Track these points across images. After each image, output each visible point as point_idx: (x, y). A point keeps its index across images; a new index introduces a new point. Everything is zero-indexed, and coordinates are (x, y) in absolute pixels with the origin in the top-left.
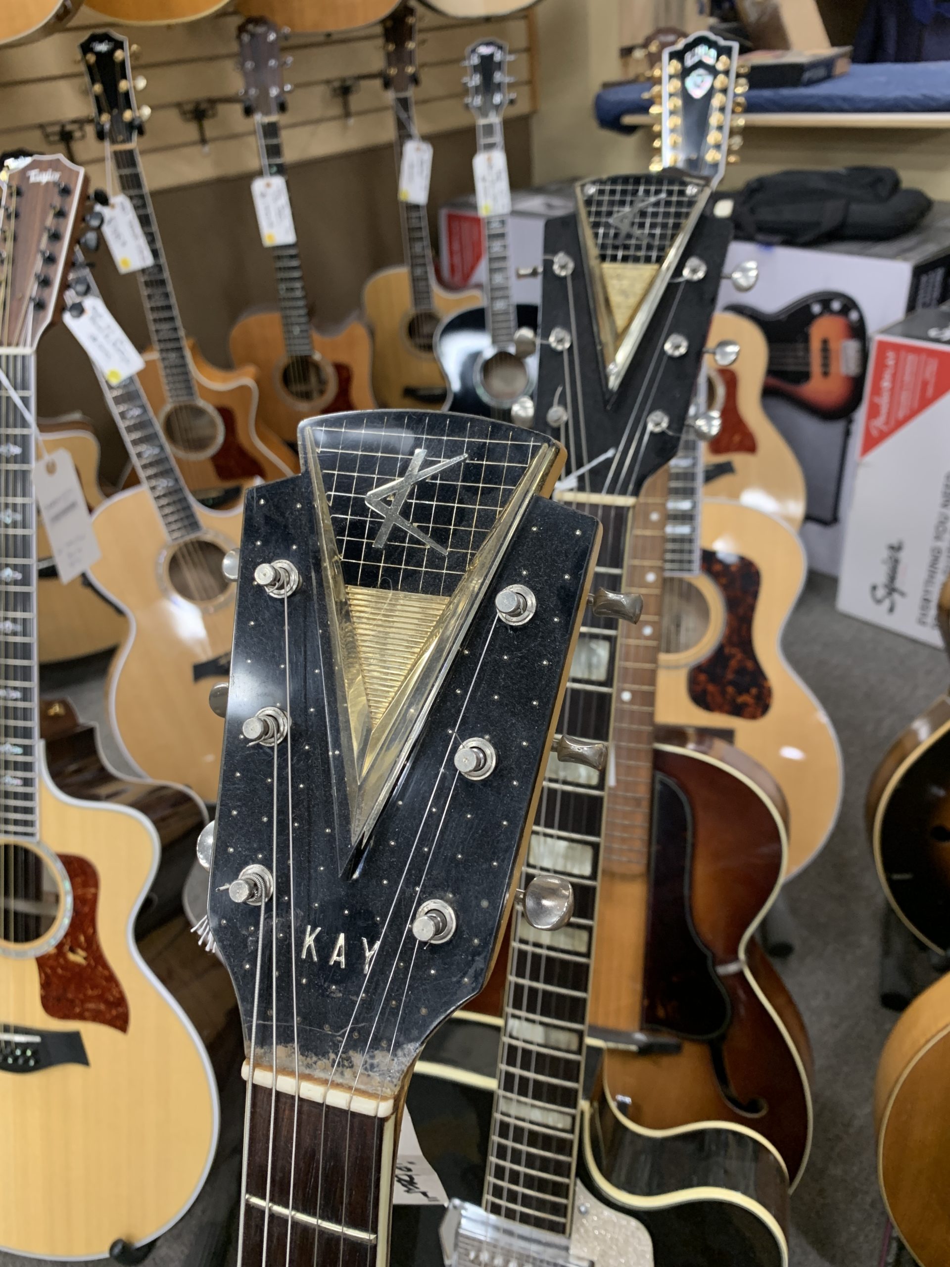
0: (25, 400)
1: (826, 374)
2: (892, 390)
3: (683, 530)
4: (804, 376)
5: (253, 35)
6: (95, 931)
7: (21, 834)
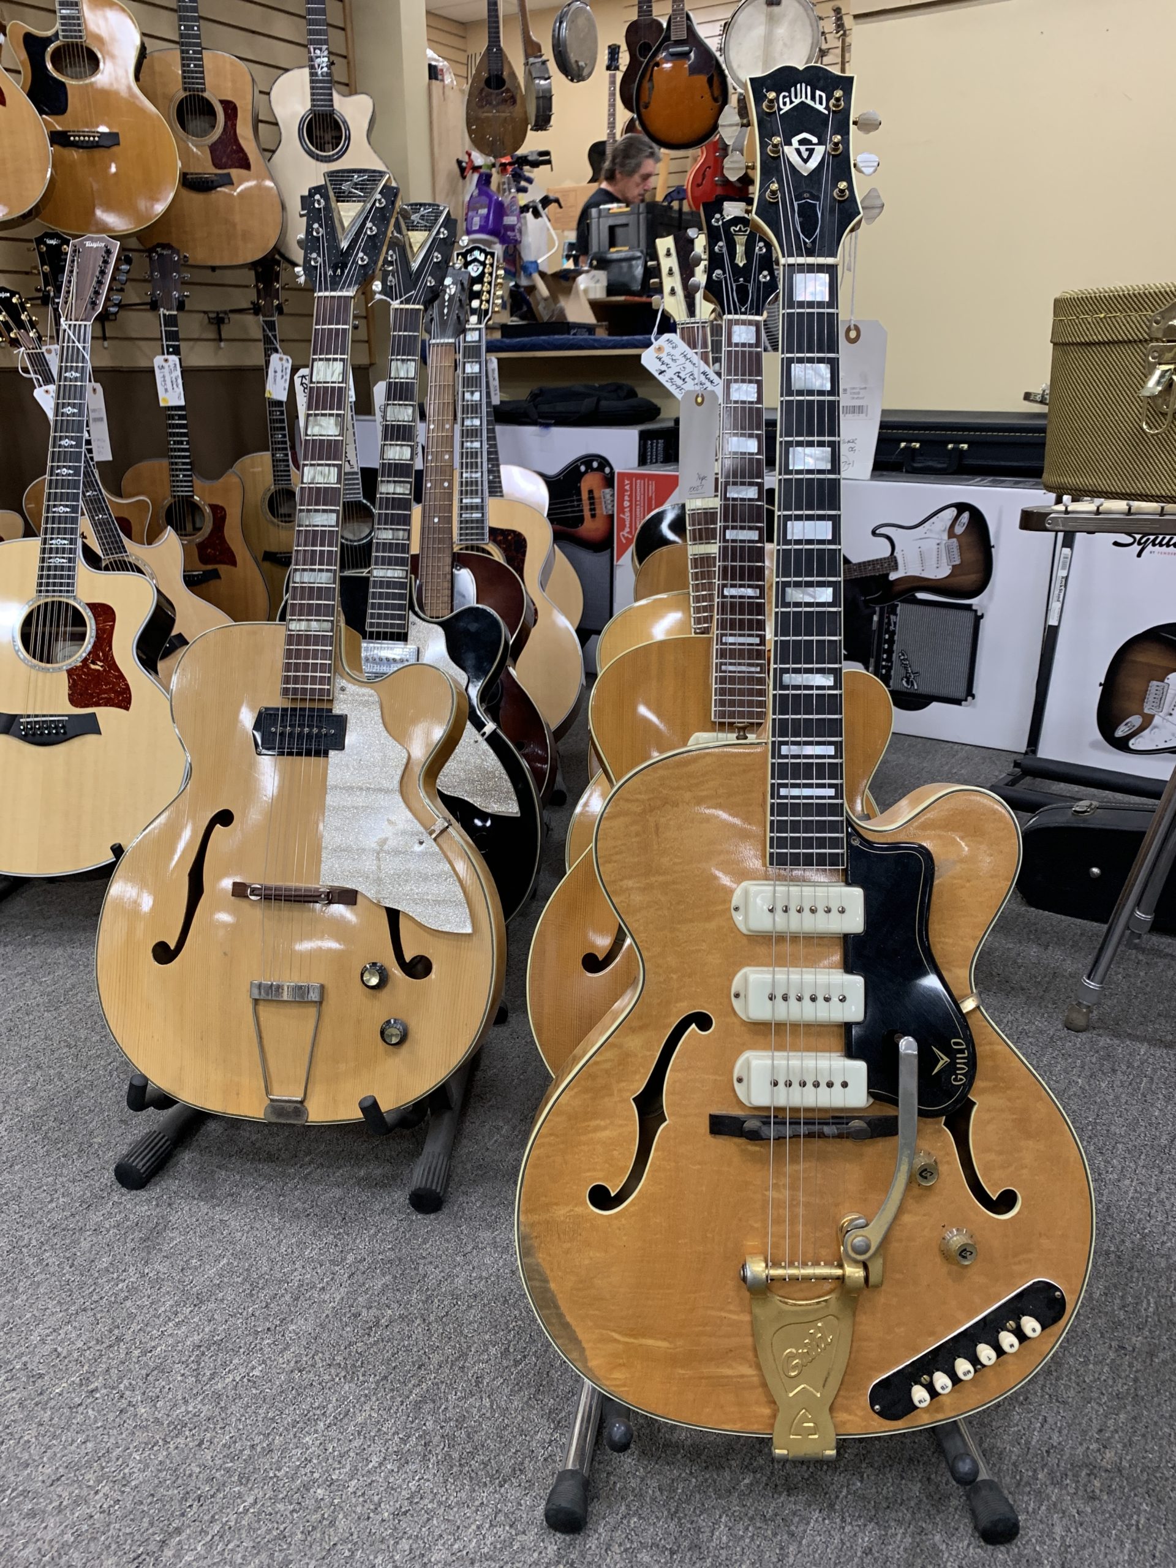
1: (593, 516)
2: (631, 506)
3: (477, 515)
4: (581, 520)
5: (160, 255)
6: (111, 649)
7: (61, 591)
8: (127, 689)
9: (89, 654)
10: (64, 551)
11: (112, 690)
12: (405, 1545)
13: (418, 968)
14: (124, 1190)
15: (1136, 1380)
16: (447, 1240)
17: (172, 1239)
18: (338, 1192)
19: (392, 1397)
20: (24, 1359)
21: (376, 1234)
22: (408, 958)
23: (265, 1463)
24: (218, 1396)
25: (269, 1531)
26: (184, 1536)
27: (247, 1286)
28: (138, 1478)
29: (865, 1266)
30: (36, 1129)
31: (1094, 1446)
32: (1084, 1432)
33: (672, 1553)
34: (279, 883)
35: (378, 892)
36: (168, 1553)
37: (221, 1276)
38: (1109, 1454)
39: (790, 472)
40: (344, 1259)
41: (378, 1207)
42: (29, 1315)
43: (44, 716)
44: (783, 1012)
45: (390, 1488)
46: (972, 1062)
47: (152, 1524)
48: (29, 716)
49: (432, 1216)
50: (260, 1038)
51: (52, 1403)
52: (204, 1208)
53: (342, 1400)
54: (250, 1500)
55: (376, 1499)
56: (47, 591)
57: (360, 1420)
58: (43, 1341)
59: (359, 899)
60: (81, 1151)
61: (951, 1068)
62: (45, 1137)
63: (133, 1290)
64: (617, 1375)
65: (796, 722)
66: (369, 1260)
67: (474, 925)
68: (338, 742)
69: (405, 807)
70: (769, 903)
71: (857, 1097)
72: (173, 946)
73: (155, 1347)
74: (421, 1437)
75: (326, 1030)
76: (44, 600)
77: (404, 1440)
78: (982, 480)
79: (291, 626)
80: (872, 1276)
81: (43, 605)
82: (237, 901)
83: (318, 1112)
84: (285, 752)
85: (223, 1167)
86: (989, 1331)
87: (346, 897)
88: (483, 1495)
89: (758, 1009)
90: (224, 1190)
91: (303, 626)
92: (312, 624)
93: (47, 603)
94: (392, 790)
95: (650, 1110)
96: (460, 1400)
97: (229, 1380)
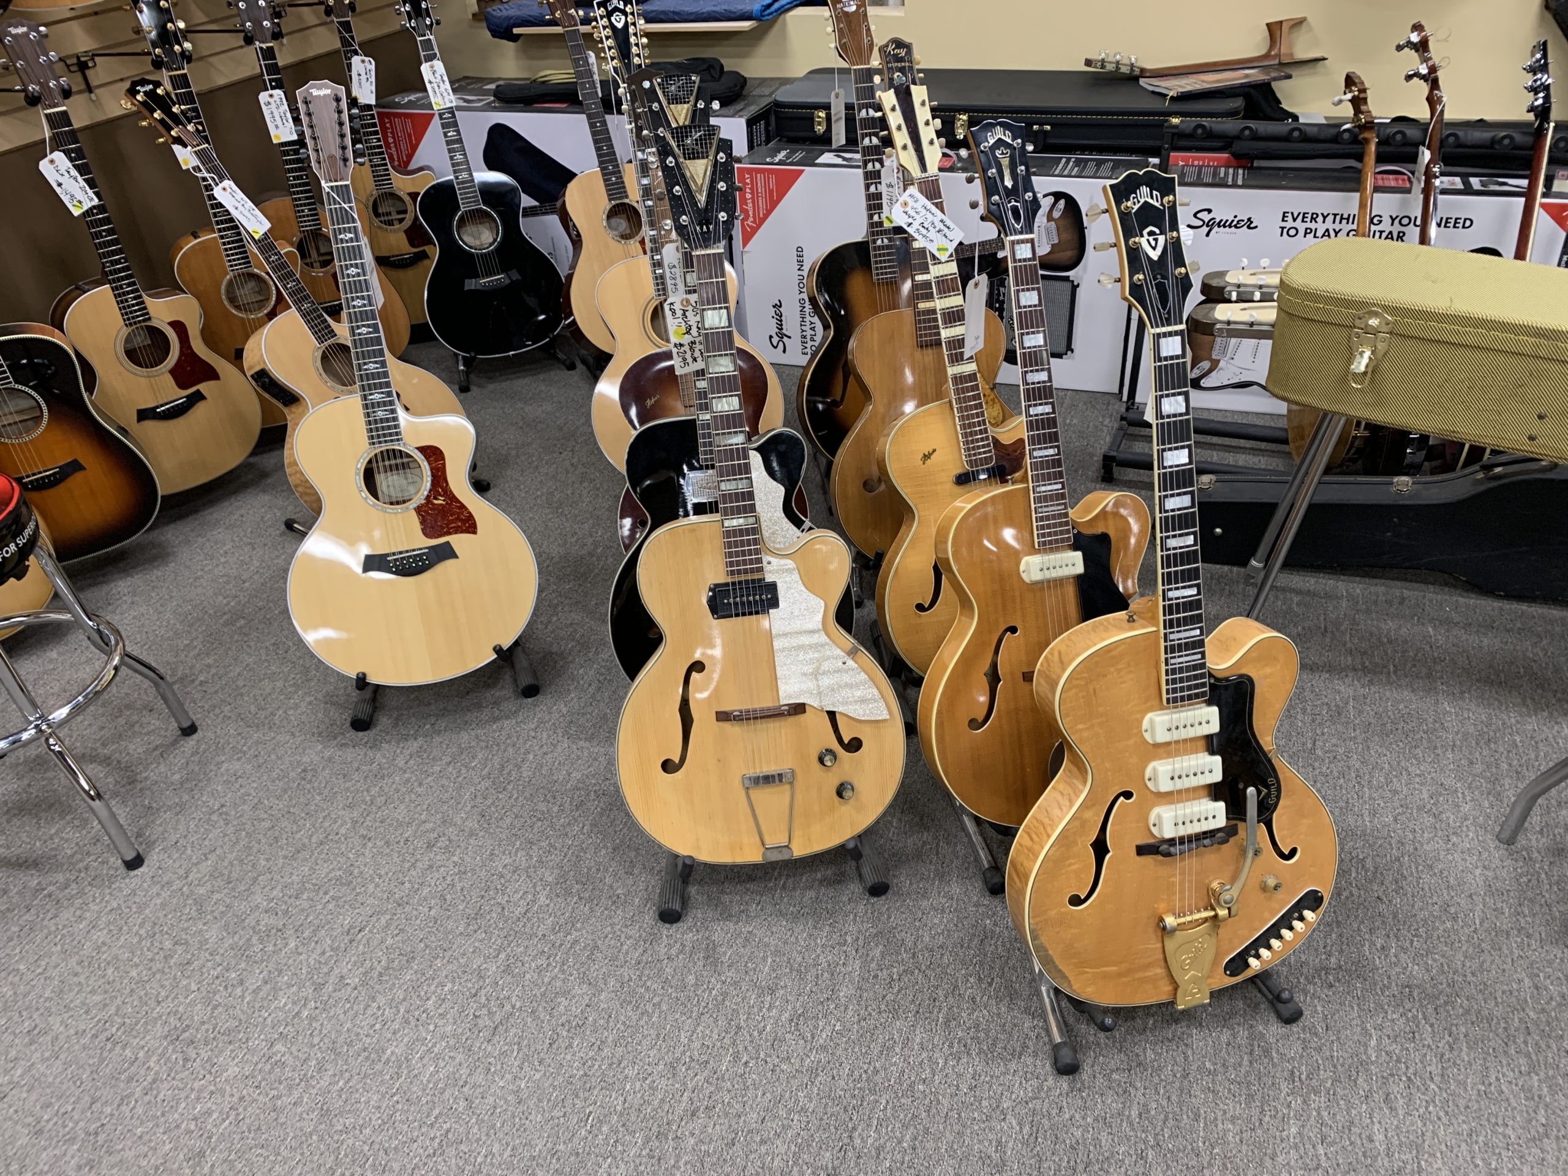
0: (351, 208)
2: (752, 198)
6: (447, 484)
7: (392, 441)
8: (471, 517)
9: (430, 491)
10: (385, 404)
11: (458, 519)
12: (985, 1103)
13: (855, 745)
14: (667, 925)
15: (1335, 912)
16: (903, 913)
17: (725, 953)
18: (811, 894)
19: (929, 1023)
20: (688, 1054)
21: (855, 919)
22: (846, 741)
23: (878, 1079)
24: (824, 1048)
25: (906, 1116)
26: (859, 1130)
27: (794, 973)
28: (811, 1107)
29: (1229, 909)
30: (568, 893)
31: (1324, 957)
32: (1316, 950)
33: (1129, 1071)
34: (750, 707)
35: (820, 702)
36: (857, 1141)
37: (774, 970)
38: (1333, 960)
39: (1165, 468)
40: (846, 941)
41: (845, 899)
42: (668, 1027)
43: (407, 551)
44: (1179, 785)
45: (960, 1075)
46: (1279, 790)
47: (836, 1128)
48: (394, 554)
49: (883, 898)
50: (752, 809)
51: (726, 1077)
52: (732, 926)
53: (900, 1031)
54: (884, 1102)
55: (954, 1083)
56: (380, 442)
57: (918, 1040)
58: (690, 1040)
59: (807, 708)
60: (614, 903)
61: (1269, 795)
62: (580, 899)
63: (725, 994)
64: (1088, 990)
65: (1178, 619)
66: (861, 938)
67: (890, 713)
68: (774, 603)
69: (828, 640)
70: (1167, 726)
71: (1221, 822)
72: (677, 760)
73: (765, 1027)
74: (959, 1042)
75: (799, 797)
76: (378, 451)
77: (951, 1046)
78: (1068, 160)
79: (726, 523)
80: (1233, 913)
81: (376, 455)
82: (721, 724)
83: (799, 850)
84: (737, 615)
85: (723, 892)
86: (1286, 921)
87: (799, 709)
88: (1013, 1066)
89: (1165, 786)
90: (735, 909)
91: (735, 522)
92: (741, 521)
93: (382, 452)
94: (818, 631)
95: (1100, 848)
96: (969, 1015)
97: (824, 1036)
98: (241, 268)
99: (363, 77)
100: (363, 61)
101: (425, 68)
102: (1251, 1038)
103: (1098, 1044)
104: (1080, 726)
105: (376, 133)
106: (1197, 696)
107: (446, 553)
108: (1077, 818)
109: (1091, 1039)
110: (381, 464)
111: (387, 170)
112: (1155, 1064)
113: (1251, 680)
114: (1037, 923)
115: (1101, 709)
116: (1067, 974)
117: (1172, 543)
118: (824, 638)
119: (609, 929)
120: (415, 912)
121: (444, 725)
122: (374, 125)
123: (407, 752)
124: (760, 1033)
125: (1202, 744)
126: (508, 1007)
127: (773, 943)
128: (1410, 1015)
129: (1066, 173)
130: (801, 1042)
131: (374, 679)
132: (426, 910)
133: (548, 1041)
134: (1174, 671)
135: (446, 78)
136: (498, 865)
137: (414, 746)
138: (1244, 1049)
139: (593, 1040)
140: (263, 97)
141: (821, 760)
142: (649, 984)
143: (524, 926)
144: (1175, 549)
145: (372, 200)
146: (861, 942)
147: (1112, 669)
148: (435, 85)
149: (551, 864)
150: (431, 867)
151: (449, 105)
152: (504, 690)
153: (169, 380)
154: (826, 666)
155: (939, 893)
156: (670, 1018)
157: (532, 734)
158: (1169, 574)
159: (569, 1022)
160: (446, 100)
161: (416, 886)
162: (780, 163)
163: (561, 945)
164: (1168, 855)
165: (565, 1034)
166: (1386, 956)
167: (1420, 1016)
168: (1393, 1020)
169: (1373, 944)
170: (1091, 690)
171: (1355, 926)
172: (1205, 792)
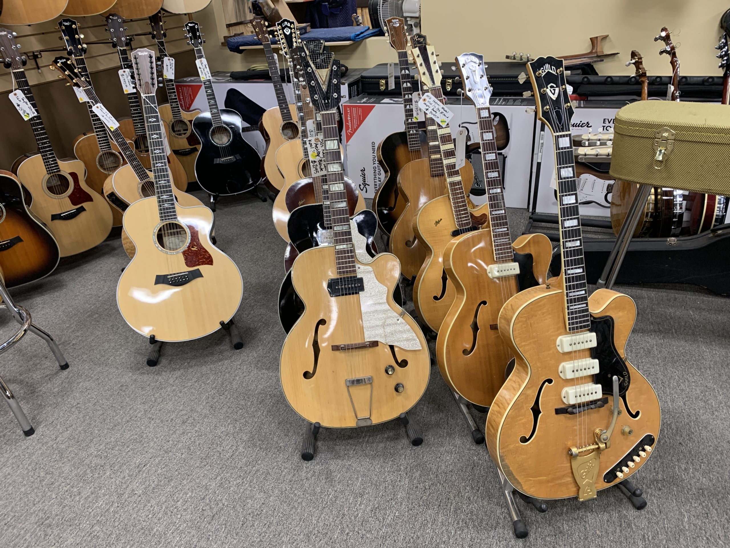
0: (155, 107)
2: (351, 120)
5: (112, 20)
6: (199, 240)
7: (172, 219)
8: (210, 256)
9: (190, 244)
10: (169, 200)
11: (204, 258)
13: (404, 364)
14: (306, 462)
16: (430, 454)
17: (337, 476)
18: (382, 445)
19: (446, 511)
20: (316, 529)
21: (405, 458)
22: (399, 361)
24: (390, 525)
27: (373, 486)
29: (606, 443)
30: (255, 445)
31: (654, 474)
33: (555, 536)
34: (349, 343)
35: (386, 340)
38: (660, 476)
40: (400, 469)
41: (400, 447)
42: (306, 515)
43: (178, 274)
44: (577, 375)
45: (463, 539)
46: (629, 378)
48: (171, 275)
49: (420, 446)
50: (351, 399)
51: (337, 541)
52: (340, 462)
53: (430, 515)
55: (461, 543)
56: (166, 219)
57: (440, 520)
58: (318, 522)
59: (379, 344)
60: (278, 450)
61: (624, 380)
62: (261, 448)
63: (336, 497)
64: (532, 490)
65: (573, 285)
66: (409, 467)
67: (422, 346)
68: (362, 288)
69: (389, 308)
70: (569, 343)
71: (599, 395)
72: (311, 372)
73: (358, 514)
74: (462, 521)
75: (375, 393)
76: (165, 223)
77: (458, 523)
78: (500, 100)
79: (337, 247)
80: (608, 446)
81: (163, 226)
82: (334, 352)
83: (376, 420)
84: (343, 295)
85: (335, 445)
86: (635, 452)
87: (375, 344)
88: (492, 533)
89: (570, 375)
90: (342, 453)
91: (341, 247)
92: (345, 246)
93: (166, 224)
94: (384, 303)
95: (536, 411)
96: (467, 506)
97: (390, 519)
98: (106, 150)
99: (169, 67)
100: (169, 60)
101: (198, 62)
102: (620, 517)
103: (538, 522)
104: (523, 344)
105: (174, 92)
106: (585, 327)
107: (197, 274)
108: (523, 394)
109: (533, 519)
110: (166, 232)
111: (179, 109)
112: (569, 532)
113: (612, 318)
114: (503, 452)
115: (534, 334)
116: (520, 480)
117: (569, 244)
118: (387, 307)
119: (275, 464)
120: (174, 456)
121: (194, 363)
122: (173, 89)
123: (174, 376)
124: (355, 517)
125: (588, 353)
126: (221, 505)
127: (362, 470)
128: (704, 504)
129: (499, 104)
130: (377, 522)
131: (158, 338)
132: (180, 455)
133: (241, 523)
134: (572, 313)
135: (207, 66)
136: (218, 432)
137: (178, 373)
138: (617, 523)
139: (266, 522)
140: (120, 72)
141: (387, 371)
142: (296, 492)
143: (231, 463)
144: (570, 248)
145: (171, 123)
146: (408, 469)
147: (540, 312)
148: (202, 69)
149: (246, 431)
150: (184, 433)
151: (208, 78)
152: (226, 346)
153: (68, 201)
154: (389, 321)
155: (449, 444)
156: (307, 510)
157: (239, 367)
158: (568, 261)
159: (253, 512)
160: (207, 76)
161: (175, 443)
162: (364, 103)
163: (250, 472)
164: (572, 413)
165: (250, 519)
166: (688, 473)
167: (710, 505)
168: (695, 507)
169: (680, 467)
170: (529, 324)
171: (669, 458)
172: (590, 379)
